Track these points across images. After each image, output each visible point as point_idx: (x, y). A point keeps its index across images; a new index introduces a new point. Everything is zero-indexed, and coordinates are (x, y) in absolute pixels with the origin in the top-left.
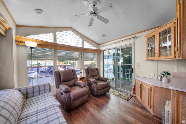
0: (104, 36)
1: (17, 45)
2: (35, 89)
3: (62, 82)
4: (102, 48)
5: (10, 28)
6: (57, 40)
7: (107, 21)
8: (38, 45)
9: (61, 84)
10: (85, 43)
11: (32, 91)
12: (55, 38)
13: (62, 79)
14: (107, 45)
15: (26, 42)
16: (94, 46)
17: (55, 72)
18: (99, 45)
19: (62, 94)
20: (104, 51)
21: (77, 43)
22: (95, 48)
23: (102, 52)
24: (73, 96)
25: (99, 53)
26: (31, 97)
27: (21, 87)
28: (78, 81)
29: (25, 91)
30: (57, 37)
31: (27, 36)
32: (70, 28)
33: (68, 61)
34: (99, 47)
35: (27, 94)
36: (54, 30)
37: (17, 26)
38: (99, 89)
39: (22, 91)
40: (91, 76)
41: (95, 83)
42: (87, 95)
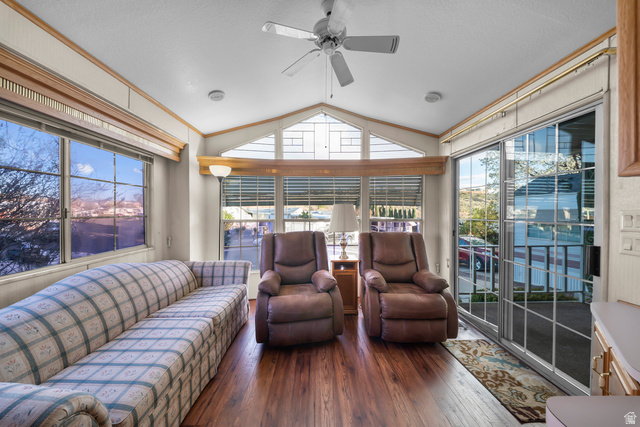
0: (434, 96)
2: (216, 269)
3: (275, 266)
4: (447, 151)
5: (186, 146)
6: (285, 149)
7: (391, 44)
8: (233, 169)
10: (373, 140)
11: (210, 274)
12: (279, 145)
13: (277, 257)
15: (211, 167)
16: (410, 146)
18: (437, 137)
20: (455, 161)
21: (344, 149)
22: (421, 156)
23: (450, 165)
25: (437, 170)
26: (207, 286)
28: (324, 272)
29: (200, 270)
30: (285, 142)
32: (321, 106)
33: (387, 208)
34: (438, 147)
35: (202, 277)
36: (276, 124)
37: (205, 136)
38: (384, 314)
39: (195, 269)
40: (379, 262)
41: (375, 288)
42: (330, 320)
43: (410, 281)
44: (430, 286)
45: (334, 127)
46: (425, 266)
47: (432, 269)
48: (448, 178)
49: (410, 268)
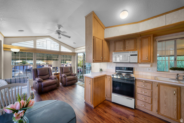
1: (4, 51)
2: (16, 80)
3: (38, 76)
4: (76, 52)
5: (1, 41)
6: (37, 45)
8: (21, 50)
9: (37, 77)
10: (61, 47)
11: (14, 81)
12: (35, 44)
13: (38, 74)
14: (81, 49)
15: (11, 49)
16: (70, 49)
17: (33, 69)
18: (74, 48)
19: (36, 83)
20: (77, 53)
23: (76, 54)
24: (43, 84)
25: (74, 55)
27: (7, 79)
28: (52, 76)
29: (10, 81)
31: (12, 44)
32: (49, 37)
34: (74, 50)
36: (35, 38)
37: (5, 37)
38: (67, 81)
39: (7, 81)
40: (64, 73)
41: (64, 77)
42: (56, 84)
43: (70, 75)
44: (74, 75)
45: (52, 42)
46: (72, 72)
47: (73, 73)
48: (76, 56)
49: (70, 73)
